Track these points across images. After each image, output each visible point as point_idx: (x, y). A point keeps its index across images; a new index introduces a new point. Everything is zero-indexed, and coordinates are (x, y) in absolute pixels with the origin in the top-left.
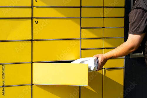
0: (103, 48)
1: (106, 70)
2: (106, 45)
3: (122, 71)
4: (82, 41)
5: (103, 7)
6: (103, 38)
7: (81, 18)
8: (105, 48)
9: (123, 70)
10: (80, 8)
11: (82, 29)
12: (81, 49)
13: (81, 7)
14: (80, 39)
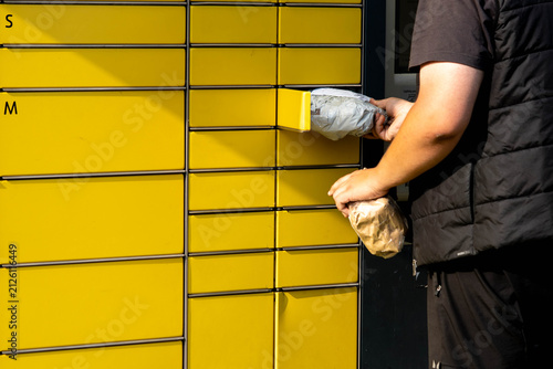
0: (275, 209)
1: (287, 294)
2: (287, 196)
3: (350, 300)
4: (191, 179)
5: (277, 46)
6: (276, 168)
7: (186, 89)
8: (282, 209)
9: (355, 293)
10: (186, 48)
11: (192, 133)
12: (188, 213)
13: (187, 46)
14: (184, 174)
